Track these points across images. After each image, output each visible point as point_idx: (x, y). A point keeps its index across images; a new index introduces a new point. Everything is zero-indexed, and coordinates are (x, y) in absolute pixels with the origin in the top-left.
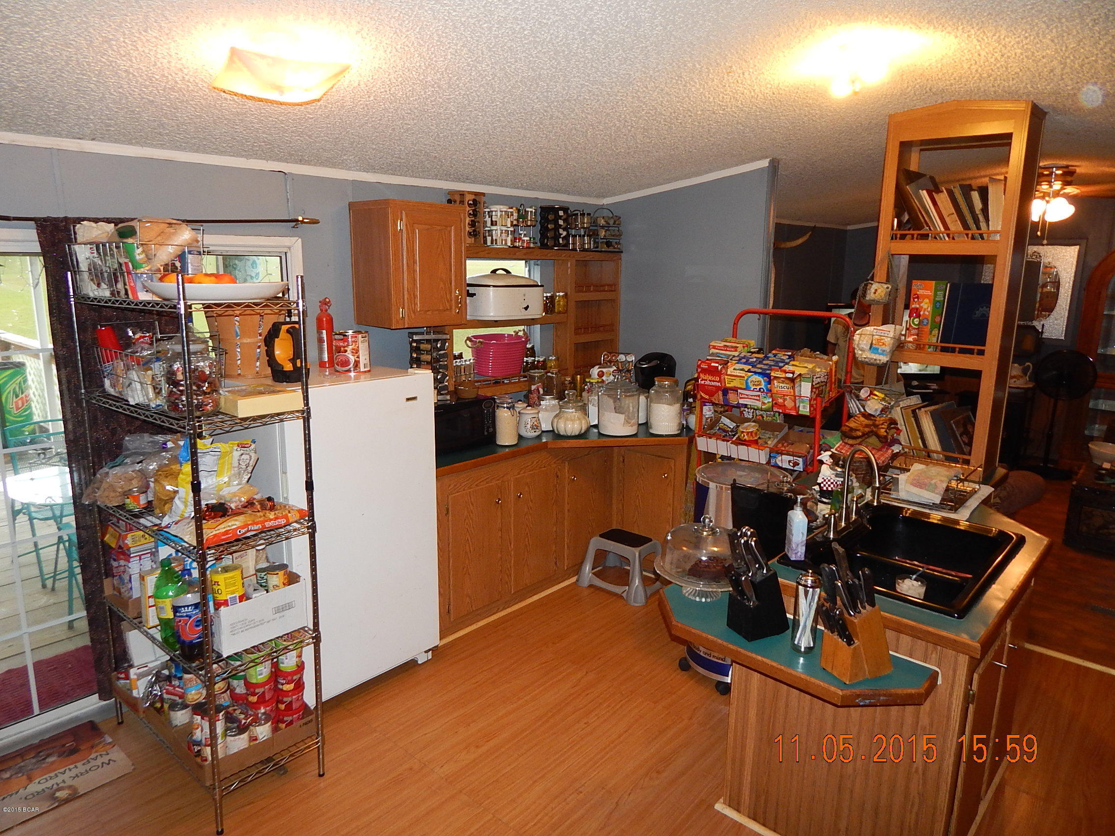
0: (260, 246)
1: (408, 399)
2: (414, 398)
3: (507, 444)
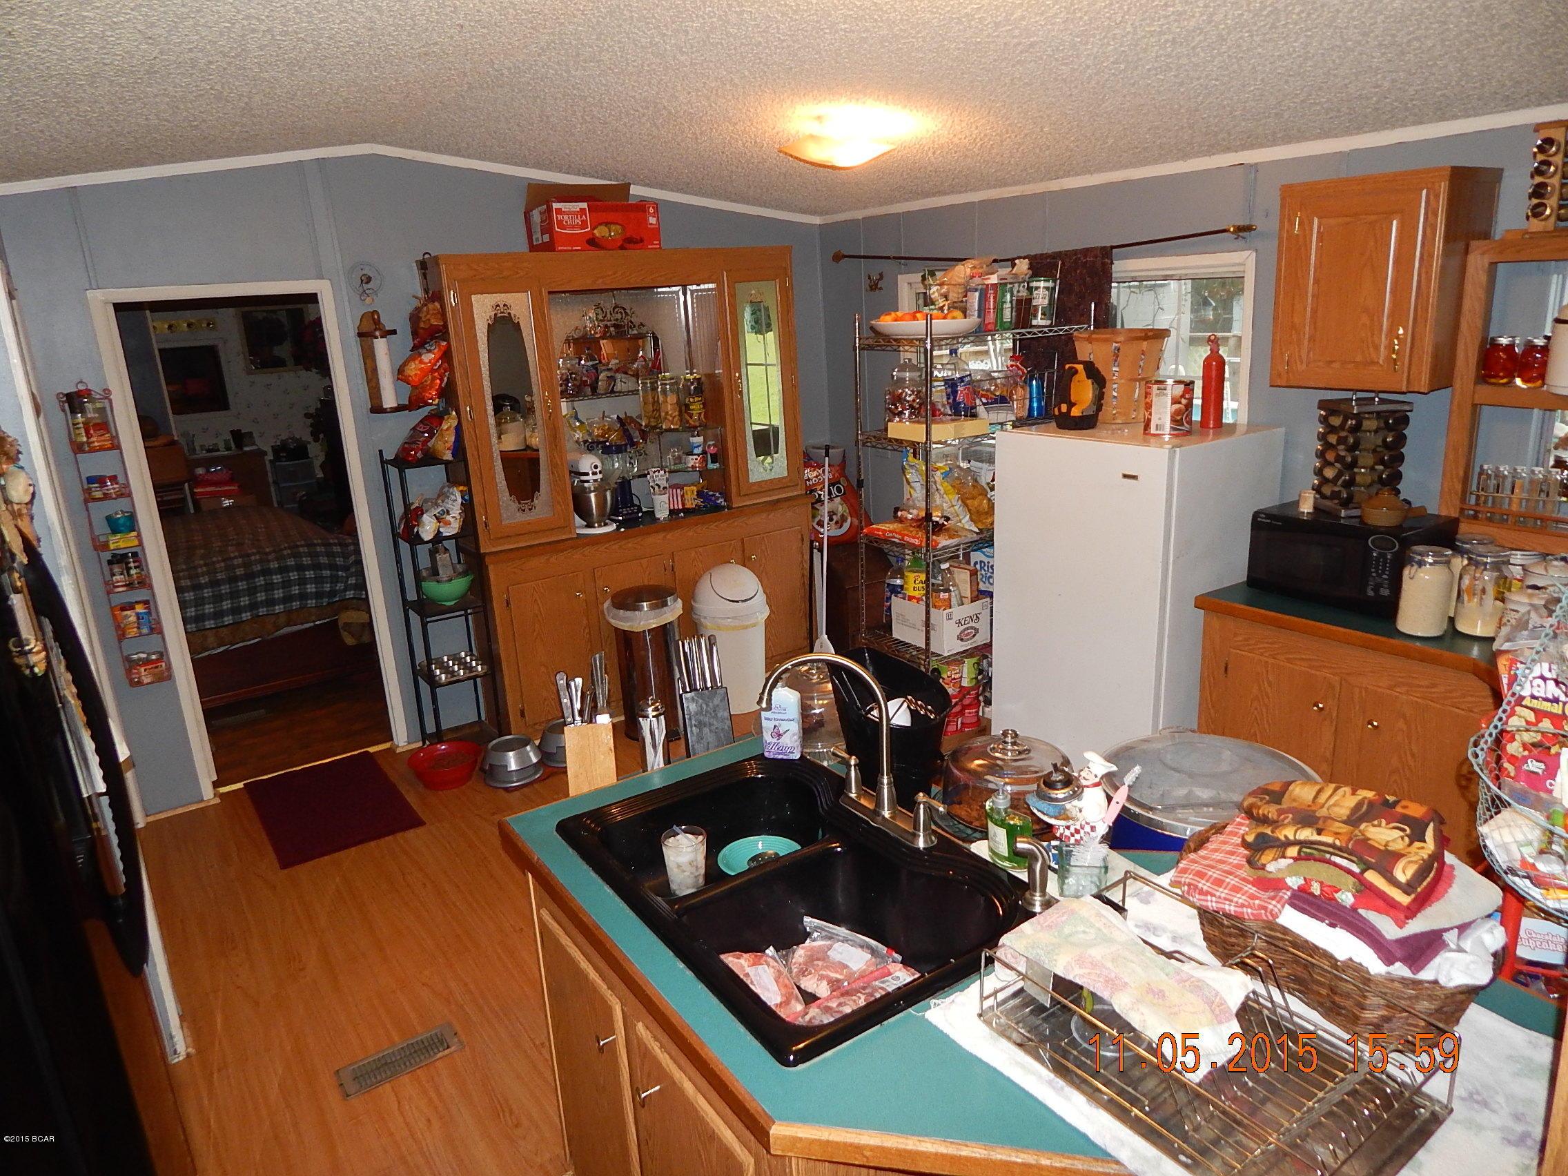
0: (1204, 267)
1: (1125, 476)
2: (1134, 477)
3: (1419, 634)
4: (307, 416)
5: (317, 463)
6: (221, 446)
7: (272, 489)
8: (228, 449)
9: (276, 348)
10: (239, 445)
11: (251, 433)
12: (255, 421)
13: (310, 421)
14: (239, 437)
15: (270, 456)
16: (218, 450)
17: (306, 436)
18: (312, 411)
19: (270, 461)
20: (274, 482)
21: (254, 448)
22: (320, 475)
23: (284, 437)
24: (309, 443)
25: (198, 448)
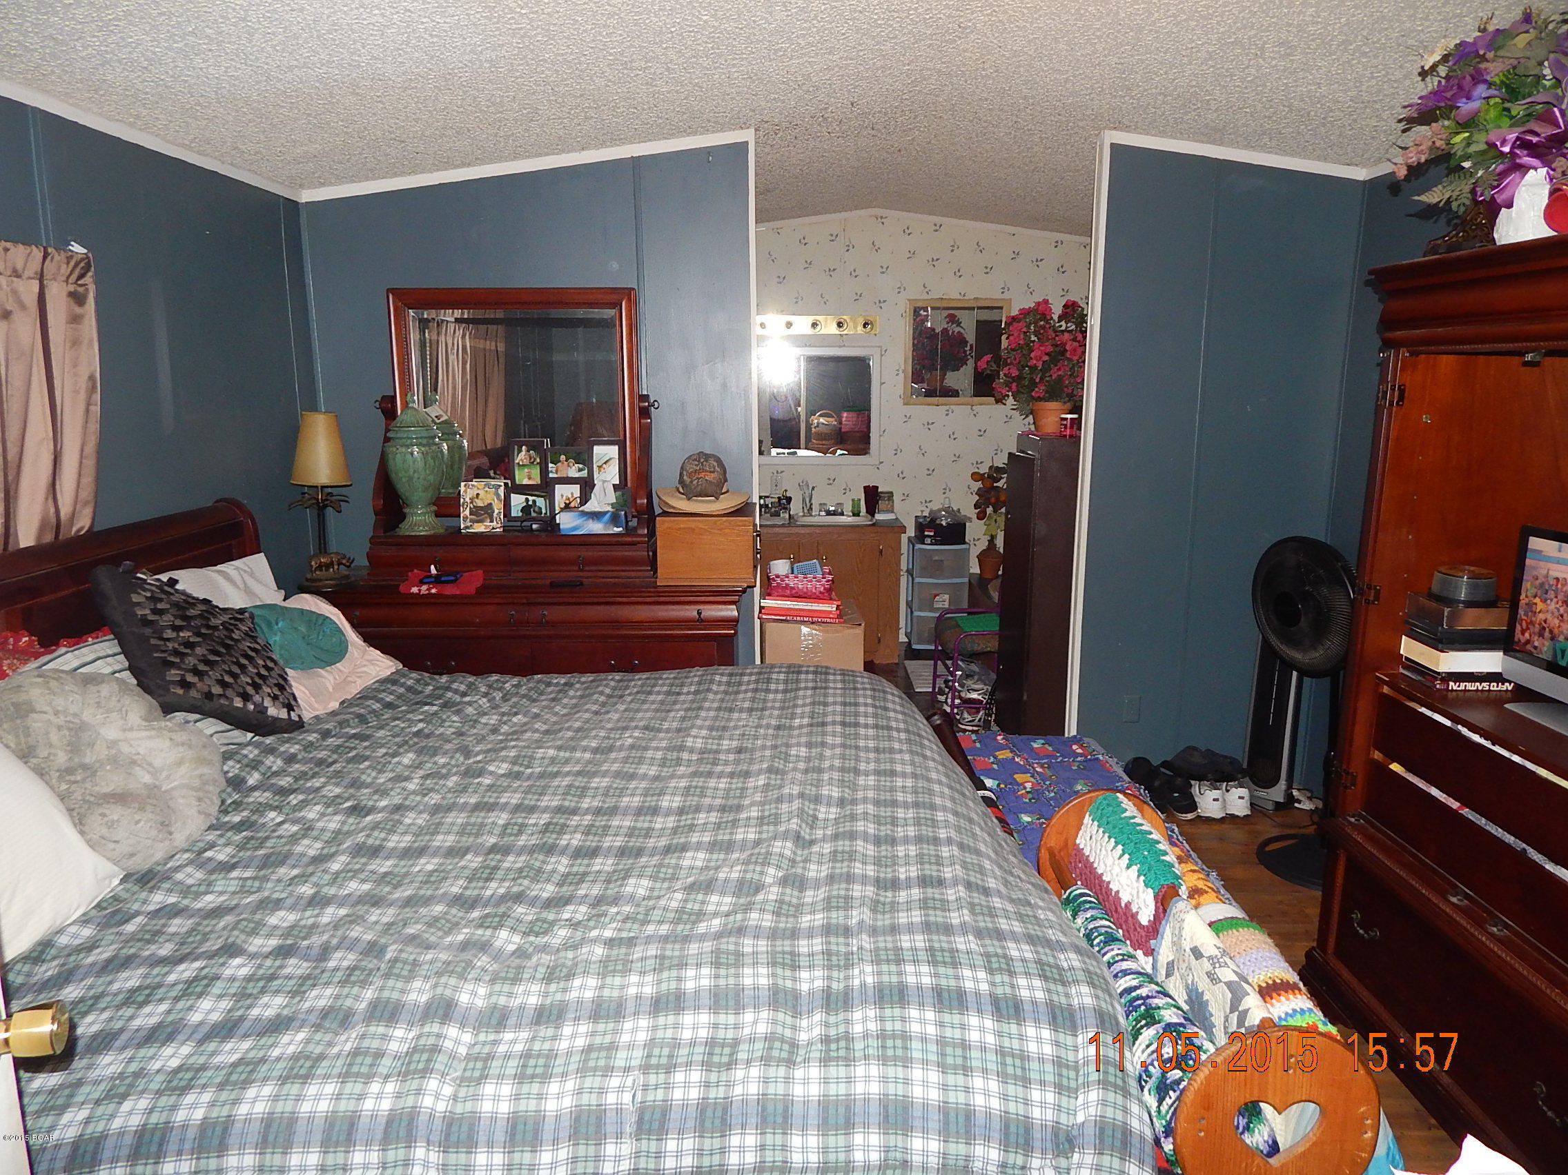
4: (976, 476)
5: (975, 552)
6: (848, 509)
7: (904, 580)
8: (856, 514)
9: (949, 375)
10: (871, 511)
11: (890, 495)
12: (901, 476)
13: (979, 484)
14: (873, 497)
15: (911, 532)
16: (842, 514)
17: (969, 511)
18: (984, 469)
19: (909, 538)
20: (908, 571)
21: (890, 516)
22: (975, 569)
23: (935, 506)
24: (970, 519)
25: (815, 507)
